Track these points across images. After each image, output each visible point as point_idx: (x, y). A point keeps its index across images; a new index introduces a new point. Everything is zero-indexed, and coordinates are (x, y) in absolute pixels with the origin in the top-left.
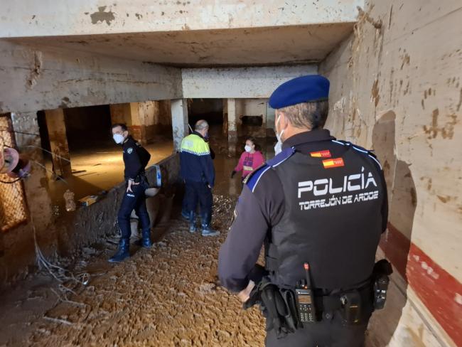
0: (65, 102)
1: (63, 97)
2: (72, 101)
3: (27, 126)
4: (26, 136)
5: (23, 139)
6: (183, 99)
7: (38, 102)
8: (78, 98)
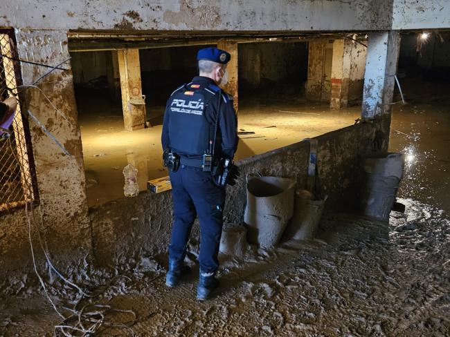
0: (130, 20)
1: (126, 10)
2: (145, 20)
3: (45, 53)
4: (42, 70)
5: (36, 73)
6: (389, 31)
7: (71, 15)
8: (159, 14)
